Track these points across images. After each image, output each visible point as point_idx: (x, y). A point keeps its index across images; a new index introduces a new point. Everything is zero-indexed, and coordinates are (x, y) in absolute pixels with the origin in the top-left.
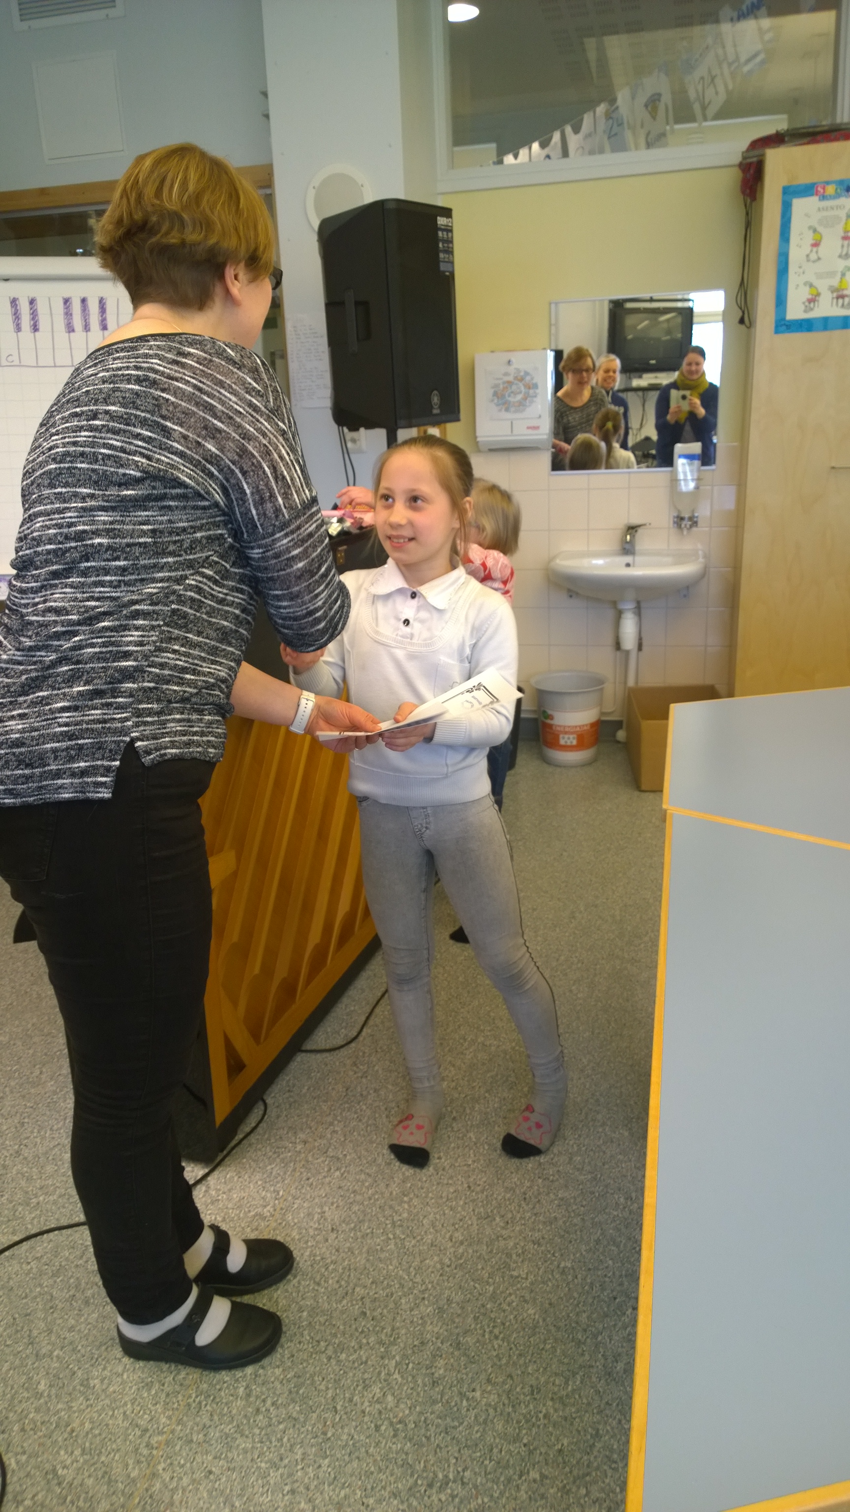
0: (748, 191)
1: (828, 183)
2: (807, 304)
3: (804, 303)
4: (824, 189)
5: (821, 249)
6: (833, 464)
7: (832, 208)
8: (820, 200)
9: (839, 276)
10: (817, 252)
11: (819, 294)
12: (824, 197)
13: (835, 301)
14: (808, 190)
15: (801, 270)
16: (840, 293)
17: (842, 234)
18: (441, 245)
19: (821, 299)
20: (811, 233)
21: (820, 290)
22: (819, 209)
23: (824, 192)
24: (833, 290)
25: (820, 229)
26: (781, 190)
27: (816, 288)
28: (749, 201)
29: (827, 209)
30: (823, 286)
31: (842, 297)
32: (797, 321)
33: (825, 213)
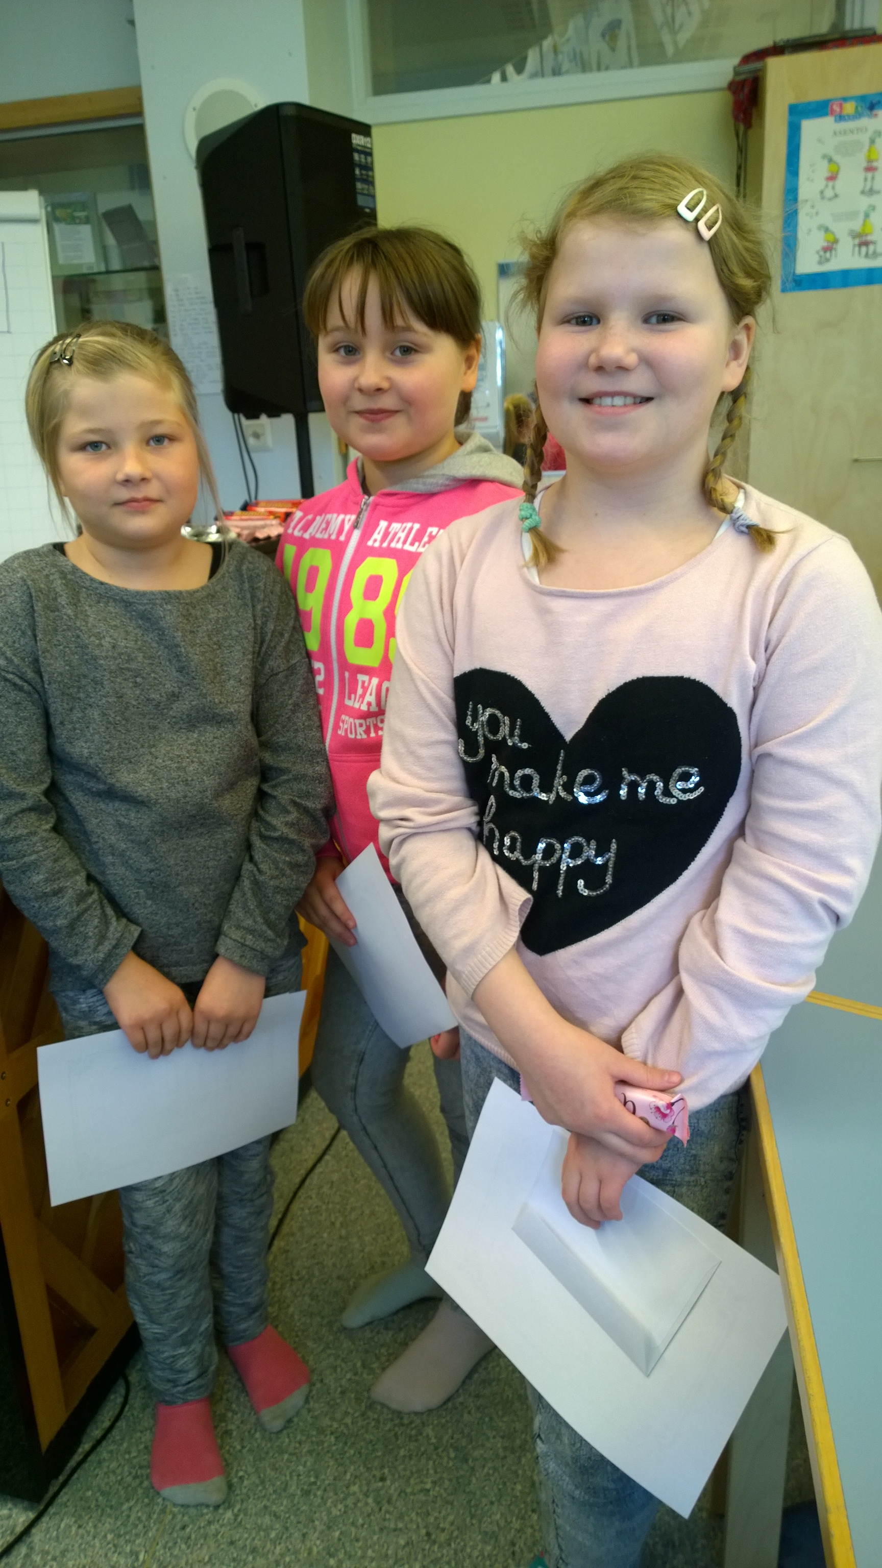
0: (742, 116)
1: (845, 99)
2: (822, 253)
3: (818, 252)
4: (841, 106)
5: (839, 183)
6: (856, 456)
7: (852, 131)
8: (836, 121)
9: (861, 217)
10: (833, 188)
11: (836, 241)
12: (841, 118)
13: (857, 249)
14: (820, 109)
15: (814, 211)
16: (864, 239)
17: (865, 164)
18: (357, 172)
19: (840, 247)
20: (825, 162)
21: (838, 236)
22: (835, 133)
23: (841, 111)
24: (854, 235)
25: (837, 158)
26: (786, 109)
27: (833, 233)
28: (742, 128)
29: (844, 133)
30: (842, 230)
31: (866, 244)
32: (808, 275)
33: (843, 138)
